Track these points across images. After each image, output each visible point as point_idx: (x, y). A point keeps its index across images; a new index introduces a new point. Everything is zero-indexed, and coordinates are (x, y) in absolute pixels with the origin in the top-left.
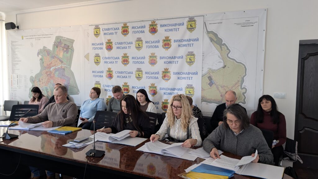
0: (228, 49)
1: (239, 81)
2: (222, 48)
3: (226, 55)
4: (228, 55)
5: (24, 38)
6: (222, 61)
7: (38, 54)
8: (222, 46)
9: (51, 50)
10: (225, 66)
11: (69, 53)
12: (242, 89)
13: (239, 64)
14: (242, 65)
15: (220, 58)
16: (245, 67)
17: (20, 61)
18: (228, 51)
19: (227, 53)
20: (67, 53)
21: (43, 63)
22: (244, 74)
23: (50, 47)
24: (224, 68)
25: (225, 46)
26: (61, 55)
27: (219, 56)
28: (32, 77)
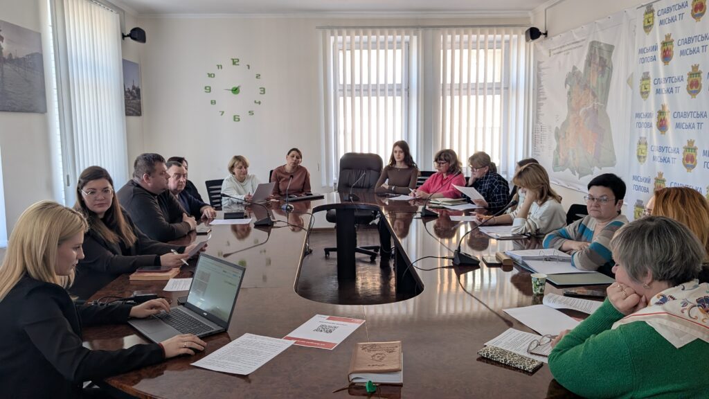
5: (552, 52)
7: (566, 83)
9: (582, 71)
11: (606, 75)
17: (546, 98)
20: (603, 76)
21: (571, 100)
23: (581, 68)
26: (595, 80)
28: (557, 128)
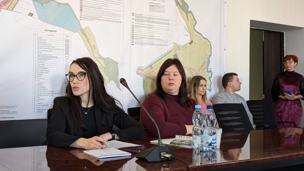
0: (194, 19)
1: (205, 62)
2: (188, 17)
3: (193, 27)
4: (194, 26)
6: (188, 34)
8: (189, 15)
10: (192, 42)
12: (208, 72)
13: (205, 40)
14: (208, 42)
15: (187, 30)
16: (211, 45)
18: (195, 22)
19: (194, 24)
22: (210, 54)
24: (190, 43)
25: (191, 14)
27: (185, 27)
